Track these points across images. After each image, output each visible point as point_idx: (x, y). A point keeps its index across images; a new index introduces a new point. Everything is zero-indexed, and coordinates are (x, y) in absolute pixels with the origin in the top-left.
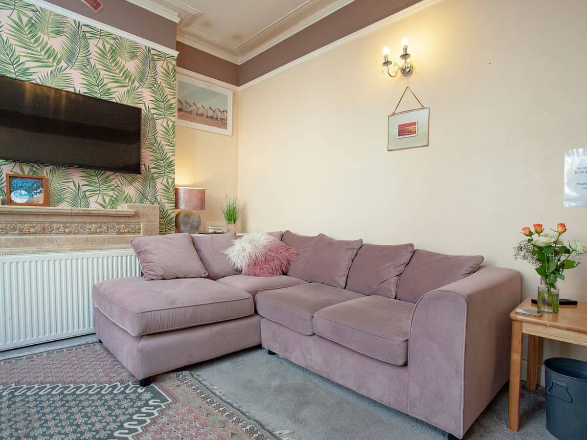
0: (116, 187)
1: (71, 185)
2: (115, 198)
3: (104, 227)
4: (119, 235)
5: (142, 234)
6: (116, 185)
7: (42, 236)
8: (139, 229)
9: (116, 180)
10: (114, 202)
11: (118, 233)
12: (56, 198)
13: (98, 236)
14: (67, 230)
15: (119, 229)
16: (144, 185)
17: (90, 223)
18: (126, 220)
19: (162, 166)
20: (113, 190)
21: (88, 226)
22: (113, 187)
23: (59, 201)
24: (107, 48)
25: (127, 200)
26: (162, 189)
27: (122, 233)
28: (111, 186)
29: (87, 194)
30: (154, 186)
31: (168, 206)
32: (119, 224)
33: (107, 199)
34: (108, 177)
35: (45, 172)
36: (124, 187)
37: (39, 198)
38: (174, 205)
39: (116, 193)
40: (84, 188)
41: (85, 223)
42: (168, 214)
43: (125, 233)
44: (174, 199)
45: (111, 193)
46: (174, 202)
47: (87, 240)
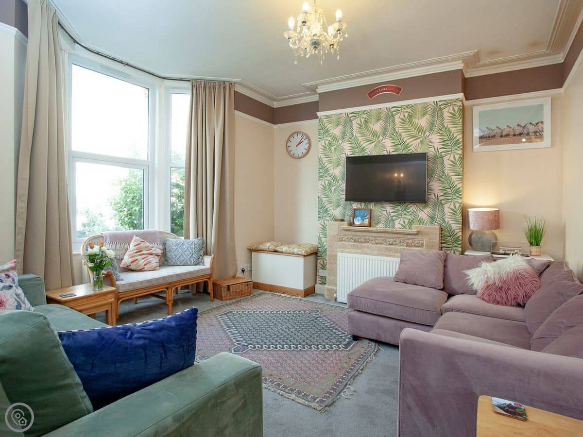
0: (412, 213)
1: (385, 213)
2: (412, 221)
3: (398, 241)
4: (407, 248)
5: (424, 248)
6: (412, 211)
7: (364, 244)
8: (423, 244)
9: (413, 207)
10: (411, 223)
11: (407, 246)
12: (376, 221)
13: (393, 247)
14: (376, 241)
15: (408, 243)
16: (434, 210)
17: (389, 238)
18: (412, 237)
19: (450, 193)
20: (411, 214)
21: (388, 240)
22: (411, 213)
23: (378, 223)
24: (406, 116)
25: (421, 221)
26: (449, 212)
27: (410, 246)
28: (409, 212)
29: (394, 218)
30: (443, 211)
31: (456, 227)
32: (408, 239)
33: (406, 221)
34: (407, 206)
35: (372, 206)
36: (419, 212)
37: (366, 221)
38: (461, 225)
39: (413, 217)
40: (392, 214)
41: (387, 238)
42: (455, 233)
43: (411, 246)
44: (461, 221)
45: (409, 217)
46: (461, 223)
47: (387, 249)
